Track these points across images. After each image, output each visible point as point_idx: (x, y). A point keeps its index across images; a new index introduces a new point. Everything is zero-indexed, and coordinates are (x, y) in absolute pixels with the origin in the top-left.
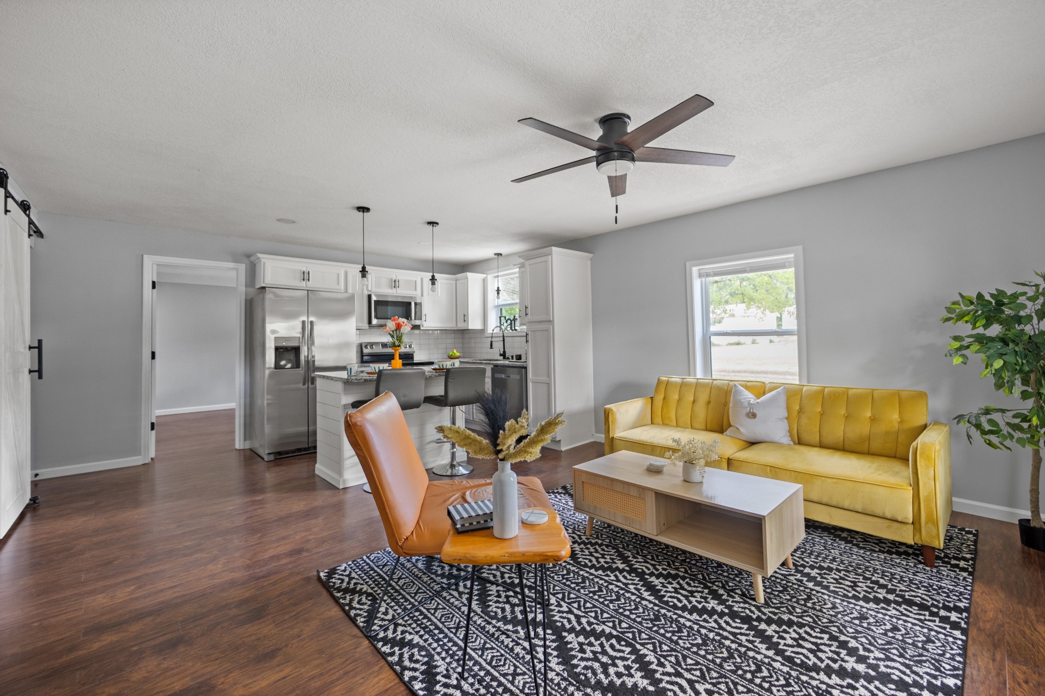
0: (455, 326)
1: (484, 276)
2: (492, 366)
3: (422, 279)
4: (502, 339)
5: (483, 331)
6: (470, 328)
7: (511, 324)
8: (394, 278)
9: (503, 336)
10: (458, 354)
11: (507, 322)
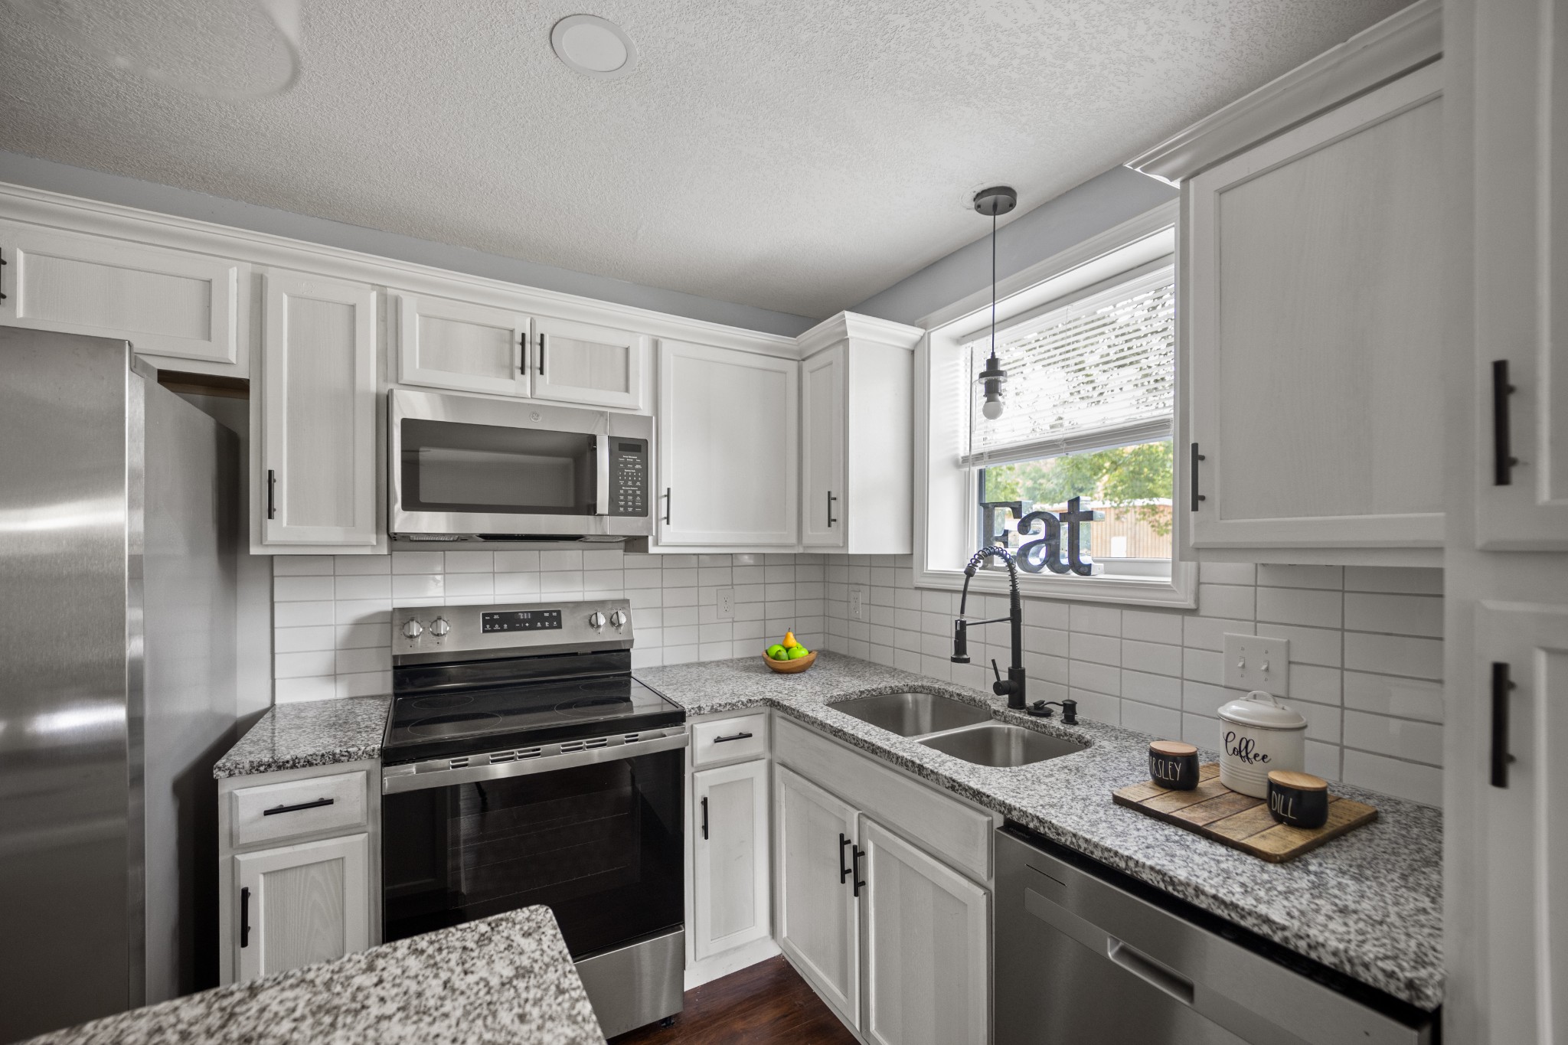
0: (793, 540)
1: (913, 333)
2: (999, 821)
3: (656, 345)
4: (1005, 608)
5: (903, 562)
6: (852, 550)
7: (1052, 535)
8: (522, 325)
9: (1015, 596)
10: (801, 653)
11: (1024, 528)
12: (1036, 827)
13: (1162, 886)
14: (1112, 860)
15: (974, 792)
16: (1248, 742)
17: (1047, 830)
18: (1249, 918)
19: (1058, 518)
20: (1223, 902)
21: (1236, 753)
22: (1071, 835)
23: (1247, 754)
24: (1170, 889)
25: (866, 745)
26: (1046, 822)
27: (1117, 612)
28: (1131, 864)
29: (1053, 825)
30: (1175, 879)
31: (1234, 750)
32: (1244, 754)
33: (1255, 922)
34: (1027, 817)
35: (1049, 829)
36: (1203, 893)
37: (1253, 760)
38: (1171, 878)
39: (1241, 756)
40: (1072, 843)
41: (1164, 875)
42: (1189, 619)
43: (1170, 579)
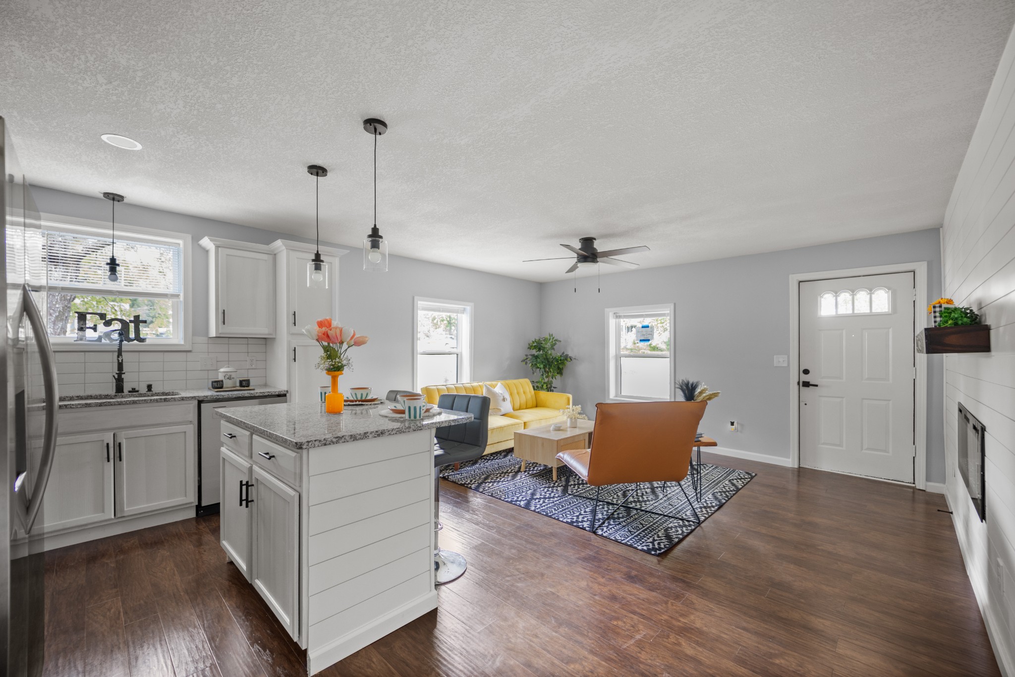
12: (216, 398)
13: (250, 395)
14: (238, 396)
15: (191, 397)
16: (231, 376)
17: (219, 397)
18: (265, 393)
20: (261, 393)
22: (227, 395)
26: (219, 395)
27: (162, 354)
28: (243, 394)
29: (221, 395)
31: (227, 378)
34: (213, 396)
36: (258, 393)
37: (232, 379)
42: (188, 354)
43: (182, 342)
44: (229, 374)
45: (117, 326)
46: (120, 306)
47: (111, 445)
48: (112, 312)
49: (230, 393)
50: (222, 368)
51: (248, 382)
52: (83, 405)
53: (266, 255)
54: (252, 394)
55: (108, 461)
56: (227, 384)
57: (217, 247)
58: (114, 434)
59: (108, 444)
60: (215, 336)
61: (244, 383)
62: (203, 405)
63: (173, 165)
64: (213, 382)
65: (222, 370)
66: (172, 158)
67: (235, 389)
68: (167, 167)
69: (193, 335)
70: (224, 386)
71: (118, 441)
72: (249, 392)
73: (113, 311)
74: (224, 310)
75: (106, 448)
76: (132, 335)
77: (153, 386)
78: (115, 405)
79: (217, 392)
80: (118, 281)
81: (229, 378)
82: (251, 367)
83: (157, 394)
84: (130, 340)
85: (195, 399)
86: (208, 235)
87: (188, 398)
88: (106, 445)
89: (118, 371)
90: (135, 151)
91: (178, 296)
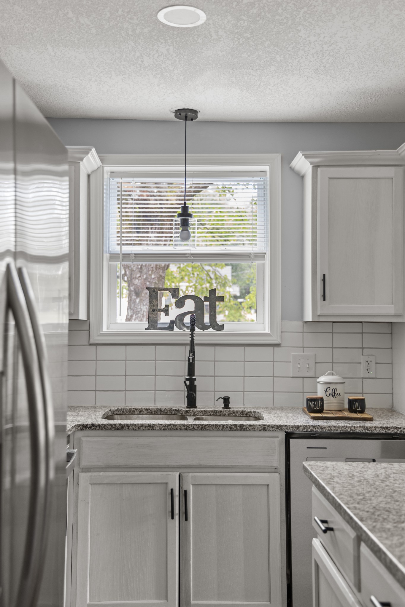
6: (80, 317)
7: (199, 309)
11: (179, 304)
12: (312, 430)
13: (364, 431)
14: (345, 430)
15: (278, 426)
16: (335, 390)
17: (317, 429)
18: (391, 429)
19: (203, 299)
20: (384, 428)
21: (330, 395)
22: (328, 427)
23: (335, 394)
24: (367, 431)
25: (195, 427)
26: (316, 426)
27: (242, 348)
28: (353, 428)
29: (319, 426)
30: (368, 427)
31: (330, 394)
32: (333, 395)
33: (393, 430)
34: (307, 427)
35: (318, 428)
36: (377, 427)
37: (336, 396)
38: (367, 427)
39: (333, 396)
40: (328, 430)
41: (364, 427)
42: (276, 349)
43: (267, 330)
44: (332, 387)
45: (190, 306)
46: (214, 272)
47: (176, 493)
48: (207, 280)
49: (333, 423)
50: (322, 375)
51: (362, 402)
52: (146, 427)
53: (393, 169)
54: (367, 429)
55: (173, 518)
56: (330, 403)
57: (315, 167)
58: (180, 475)
59: (172, 490)
60: (311, 320)
61: (356, 406)
62: (292, 441)
63: (249, 36)
64: (308, 400)
65: (322, 379)
66: (246, 24)
67: (341, 415)
68: (241, 42)
69: (283, 318)
70: (325, 408)
71: (185, 488)
72: (362, 423)
73: (209, 278)
74: (324, 275)
75: (170, 496)
76: (207, 319)
77: (230, 400)
78: (181, 430)
79: (314, 418)
80: (191, 239)
81: (334, 394)
82: (367, 375)
83: (235, 415)
84: (204, 327)
85: (282, 430)
86: (303, 150)
87: (272, 427)
88: (170, 491)
89: (188, 375)
90: (198, 27)
91: (263, 255)
